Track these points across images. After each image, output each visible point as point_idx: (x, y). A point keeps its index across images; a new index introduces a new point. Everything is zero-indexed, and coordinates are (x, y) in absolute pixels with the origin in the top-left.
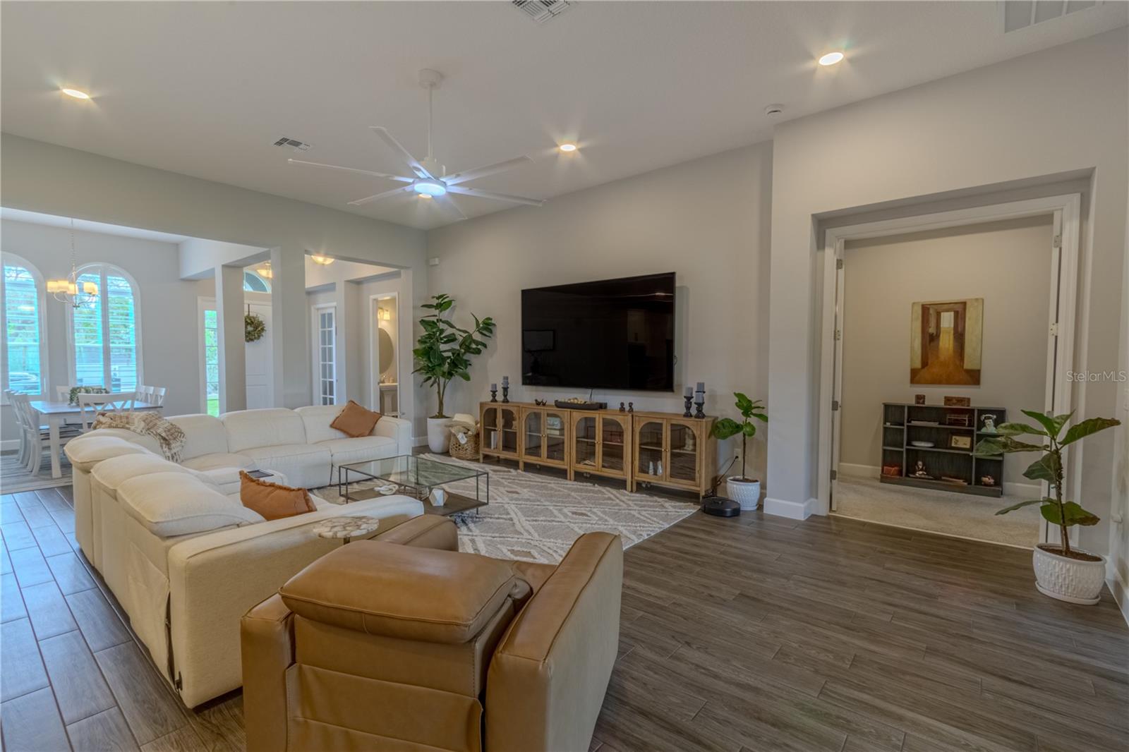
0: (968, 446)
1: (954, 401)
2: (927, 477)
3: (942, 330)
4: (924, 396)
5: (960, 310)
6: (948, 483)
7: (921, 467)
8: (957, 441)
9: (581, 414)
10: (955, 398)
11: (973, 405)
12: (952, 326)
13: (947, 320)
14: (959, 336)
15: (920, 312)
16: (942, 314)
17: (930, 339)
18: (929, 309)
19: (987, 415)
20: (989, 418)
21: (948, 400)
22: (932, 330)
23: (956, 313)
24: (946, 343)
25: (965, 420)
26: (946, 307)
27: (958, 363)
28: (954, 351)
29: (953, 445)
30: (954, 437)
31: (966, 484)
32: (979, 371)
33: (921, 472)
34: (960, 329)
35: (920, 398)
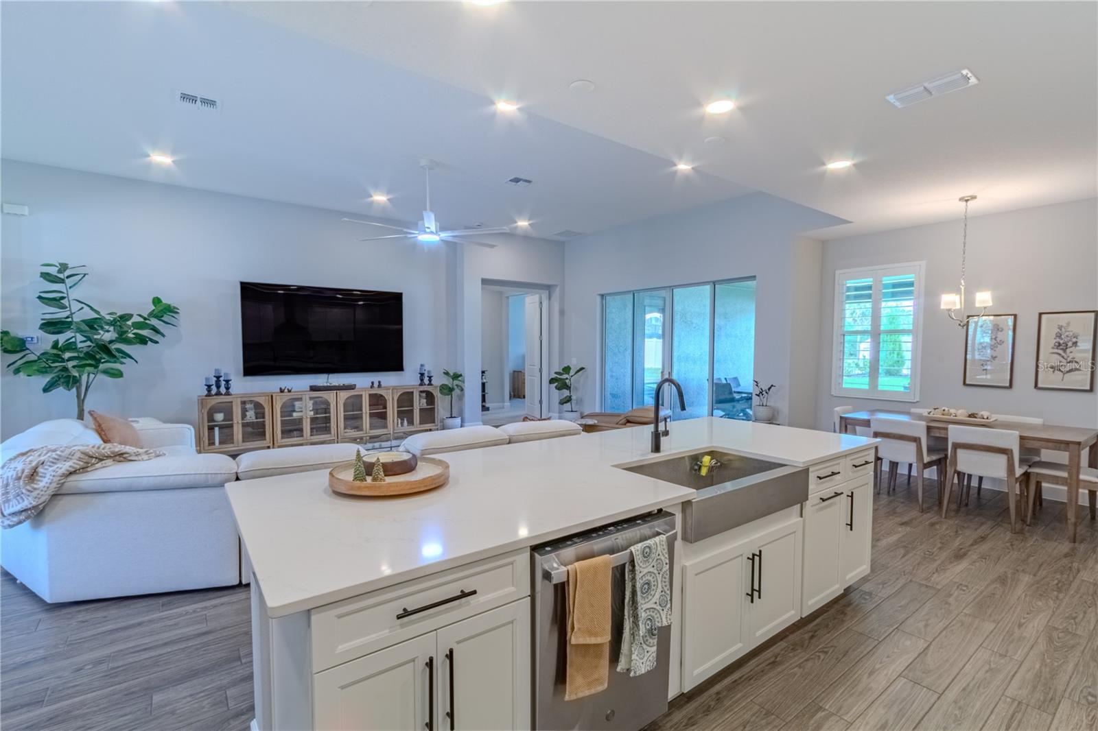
9: (347, 393)
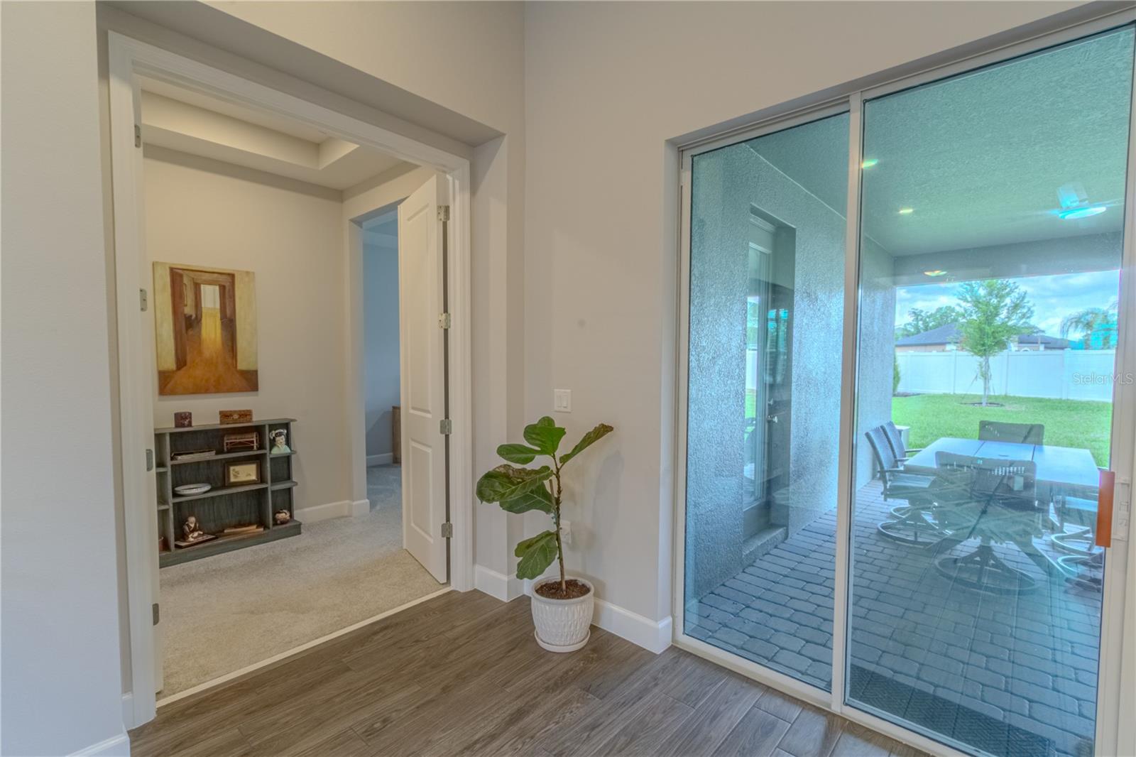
0: (254, 477)
1: (236, 417)
2: (206, 537)
3: (203, 310)
4: (190, 414)
5: (227, 285)
6: (236, 538)
7: (192, 526)
8: (238, 473)
10: (235, 412)
11: (257, 419)
12: (218, 306)
13: (210, 297)
14: (229, 323)
15: (168, 279)
16: (202, 286)
17: (187, 325)
18: (181, 276)
19: (277, 431)
20: (280, 434)
21: (225, 416)
22: (189, 310)
23: (222, 288)
24: (211, 330)
25: (252, 442)
26: (207, 276)
27: (230, 361)
28: (223, 344)
29: (233, 480)
30: (232, 468)
31: (262, 529)
32: (256, 372)
33: (196, 534)
34: (228, 312)
35: (182, 419)
